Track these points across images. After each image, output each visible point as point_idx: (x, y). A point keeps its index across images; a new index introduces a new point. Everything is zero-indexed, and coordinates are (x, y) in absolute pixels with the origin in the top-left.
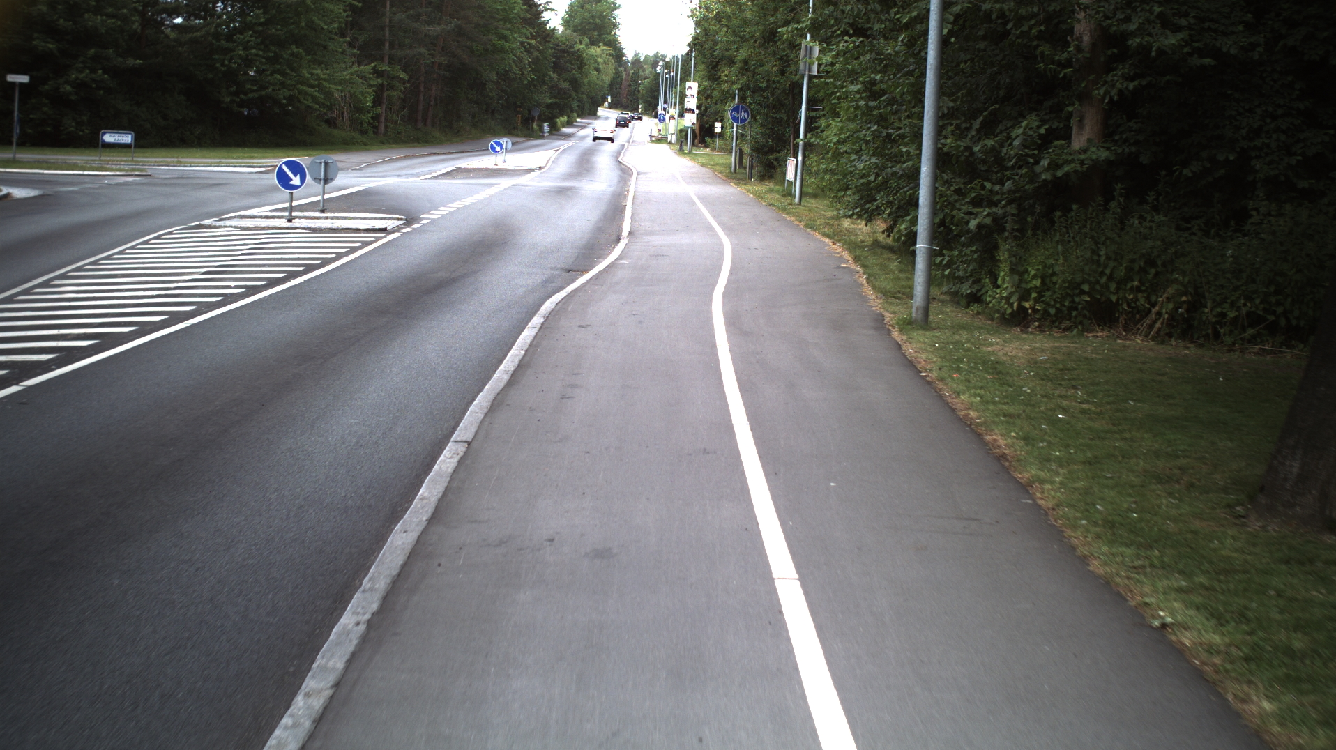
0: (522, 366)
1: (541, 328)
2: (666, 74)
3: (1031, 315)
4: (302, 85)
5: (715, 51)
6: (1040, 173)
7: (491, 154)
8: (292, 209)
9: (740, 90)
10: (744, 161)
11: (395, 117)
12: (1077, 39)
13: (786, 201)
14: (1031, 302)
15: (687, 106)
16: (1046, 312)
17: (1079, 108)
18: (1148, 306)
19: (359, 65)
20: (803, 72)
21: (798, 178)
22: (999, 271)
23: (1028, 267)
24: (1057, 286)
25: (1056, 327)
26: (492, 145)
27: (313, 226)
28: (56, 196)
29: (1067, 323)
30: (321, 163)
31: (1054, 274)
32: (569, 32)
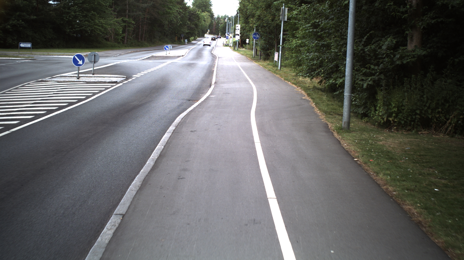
1: (173, 133)
2: (229, 22)
3: (392, 124)
4: (96, 26)
6: (396, 61)
7: (164, 51)
8: (79, 73)
9: (256, 27)
10: (257, 53)
11: (130, 37)
14: (393, 118)
15: (236, 33)
17: (412, 32)
18: (445, 120)
19: (117, 18)
20: (281, 20)
21: (279, 60)
22: (377, 104)
23: (391, 102)
24: (405, 111)
25: (404, 129)
26: (165, 47)
27: (87, 80)
29: (409, 128)
30: (92, 55)
32: (195, 7)
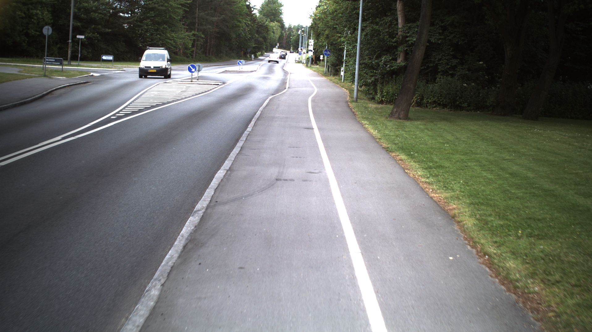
1: (270, 101)
3: (384, 101)
4: (167, 39)
6: (387, 68)
10: (329, 69)
11: (199, 52)
12: (398, 36)
13: (339, 81)
14: (384, 98)
15: (309, 49)
16: (387, 100)
17: (400, 53)
19: (187, 32)
22: (378, 92)
24: (390, 95)
25: (390, 104)
26: (238, 62)
28: (105, 75)
30: (198, 66)
32: (262, 16)
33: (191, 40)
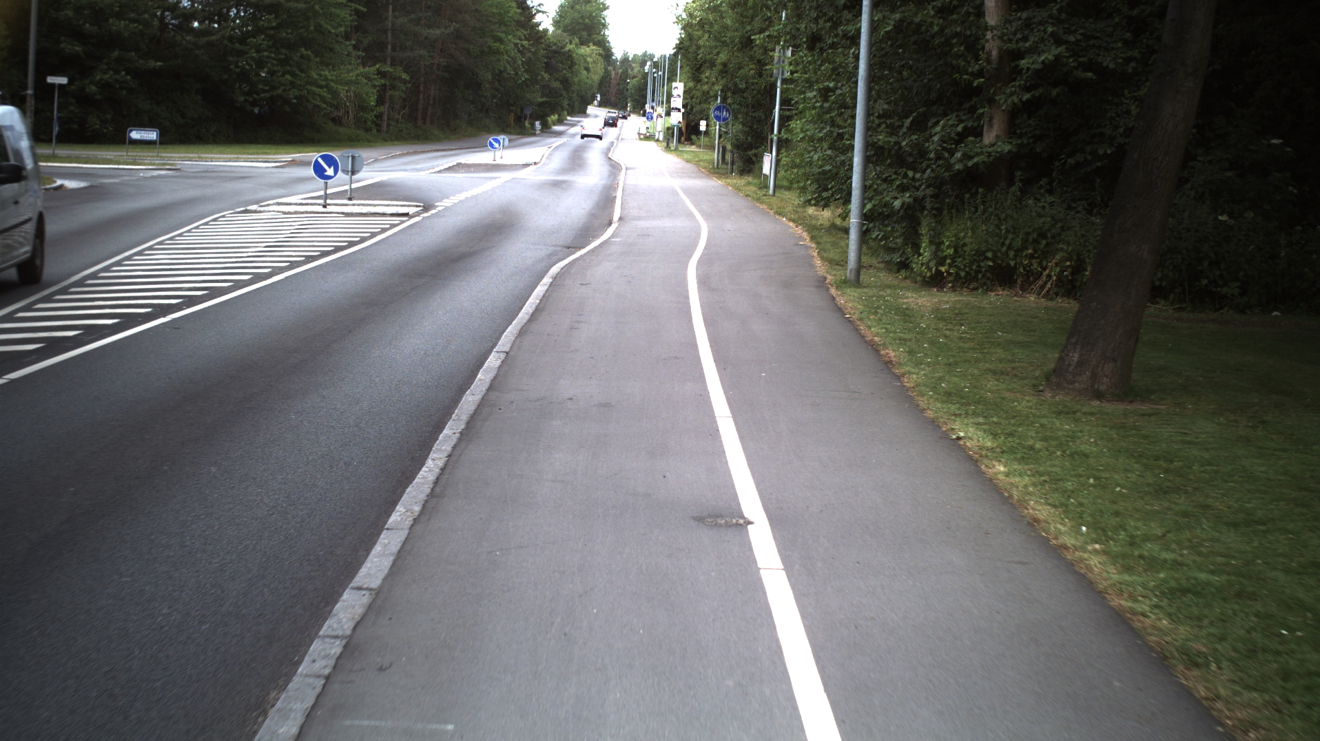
0: (538, 311)
1: (550, 285)
2: (654, 73)
3: (946, 278)
4: (311, 85)
5: (698, 55)
6: (954, 164)
7: (489, 150)
8: (326, 197)
9: (722, 91)
10: (725, 156)
11: (397, 116)
12: (987, 53)
13: (760, 193)
14: (946, 267)
15: (673, 105)
16: (957, 274)
17: (989, 110)
18: (1039, 269)
19: (364, 67)
20: (777, 75)
21: (772, 171)
22: (922, 243)
23: (943, 239)
24: (967, 254)
26: (491, 140)
27: (345, 211)
28: (102, 186)
29: (974, 285)
30: (348, 157)
31: (965, 245)
32: (559, 32)
33: (374, 86)
